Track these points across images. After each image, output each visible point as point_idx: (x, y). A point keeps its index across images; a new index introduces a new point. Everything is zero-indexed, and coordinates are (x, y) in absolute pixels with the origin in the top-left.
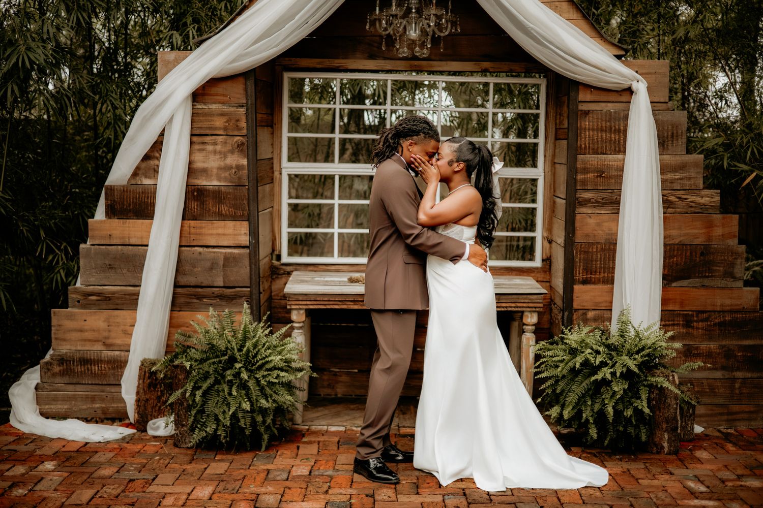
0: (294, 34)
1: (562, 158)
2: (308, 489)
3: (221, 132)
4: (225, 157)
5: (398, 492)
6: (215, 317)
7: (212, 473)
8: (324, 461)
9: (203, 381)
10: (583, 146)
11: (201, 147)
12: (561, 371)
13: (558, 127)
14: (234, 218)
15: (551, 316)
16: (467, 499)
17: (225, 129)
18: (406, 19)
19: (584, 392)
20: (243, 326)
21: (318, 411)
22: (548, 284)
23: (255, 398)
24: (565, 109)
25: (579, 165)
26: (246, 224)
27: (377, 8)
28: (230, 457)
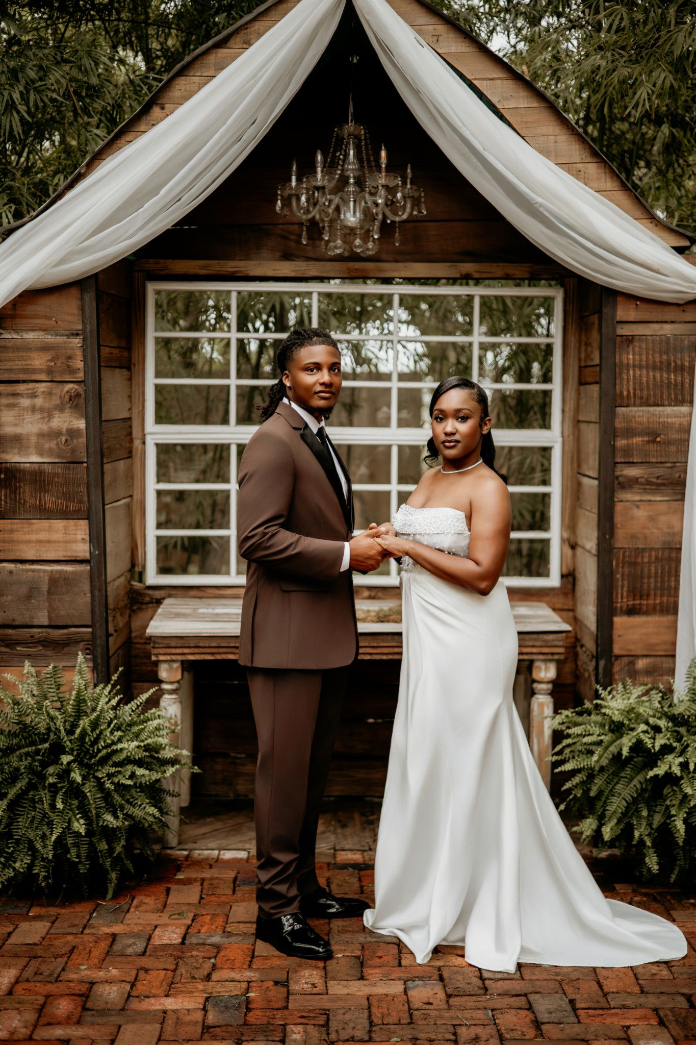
0: (158, 219)
1: (591, 413)
2: (178, 972)
3: (43, 377)
4: (50, 417)
5: (329, 975)
6: (32, 676)
7: (19, 942)
8: (209, 917)
9: (9, 783)
10: (625, 393)
11: (11, 400)
12: (597, 761)
13: (583, 364)
14: (65, 515)
15: (577, 666)
16: (444, 986)
17: (49, 371)
18: (339, 195)
19: (635, 795)
20: (74, 693)
21: (205, 824)
22: (571, 614)
23: (94, 812)
24: (595, 335)
25: (619, 424)
26: (84, 524)
27: (294, 178)
28: (53, 911)
